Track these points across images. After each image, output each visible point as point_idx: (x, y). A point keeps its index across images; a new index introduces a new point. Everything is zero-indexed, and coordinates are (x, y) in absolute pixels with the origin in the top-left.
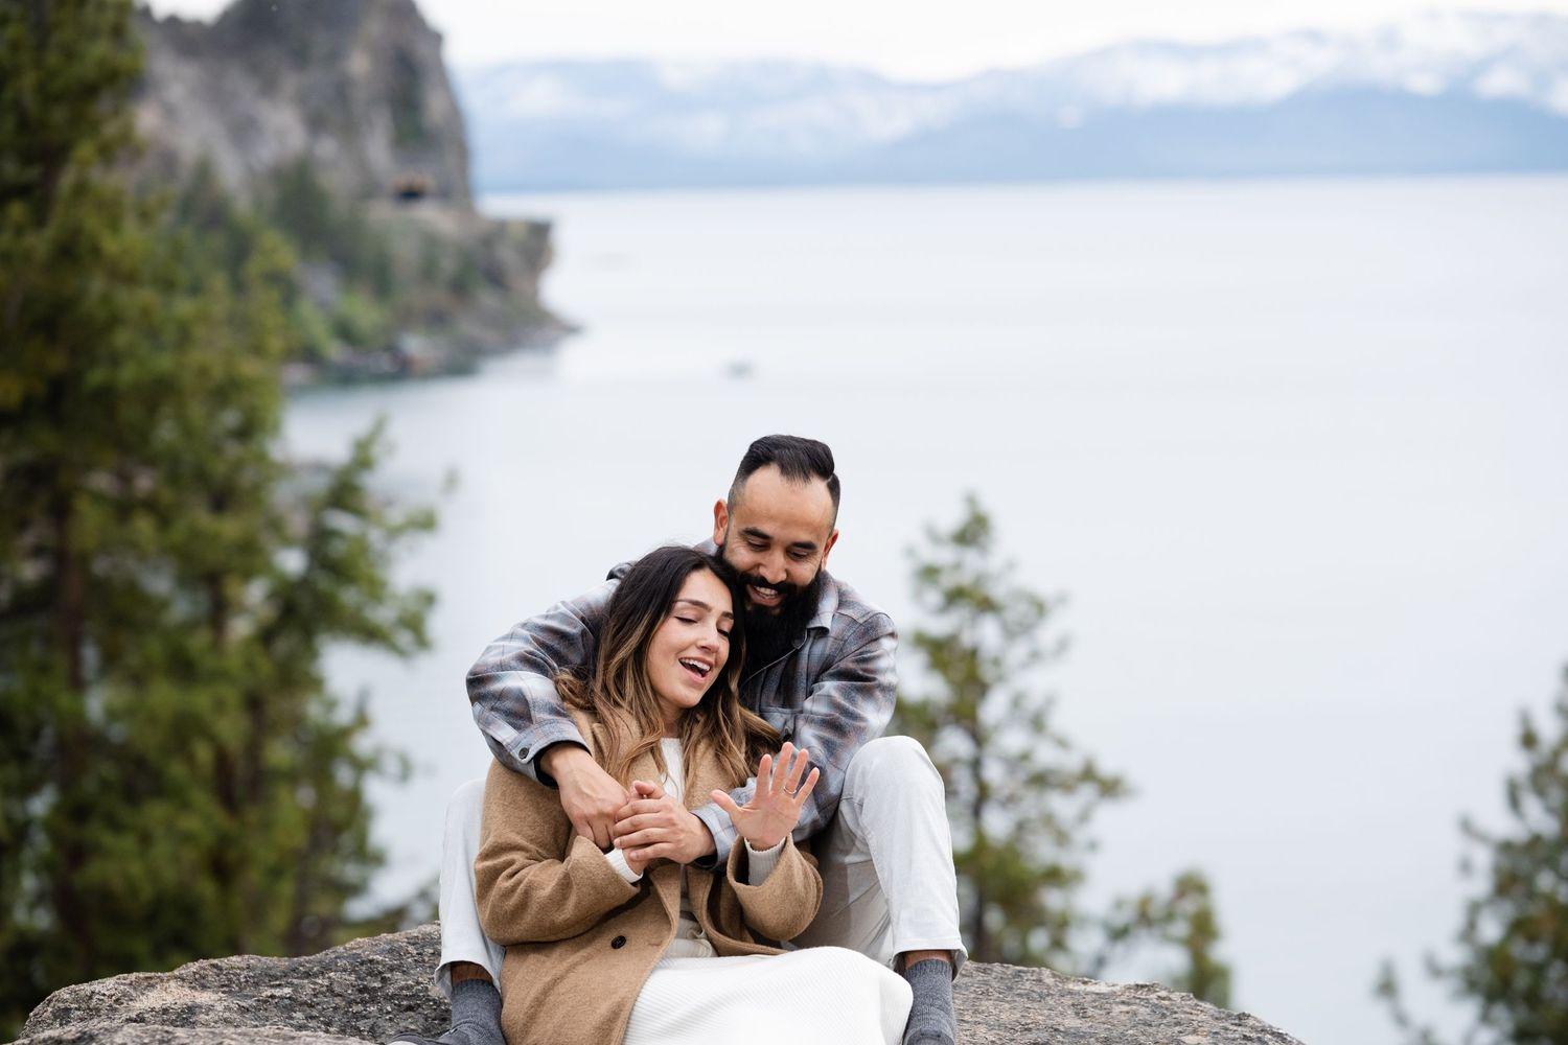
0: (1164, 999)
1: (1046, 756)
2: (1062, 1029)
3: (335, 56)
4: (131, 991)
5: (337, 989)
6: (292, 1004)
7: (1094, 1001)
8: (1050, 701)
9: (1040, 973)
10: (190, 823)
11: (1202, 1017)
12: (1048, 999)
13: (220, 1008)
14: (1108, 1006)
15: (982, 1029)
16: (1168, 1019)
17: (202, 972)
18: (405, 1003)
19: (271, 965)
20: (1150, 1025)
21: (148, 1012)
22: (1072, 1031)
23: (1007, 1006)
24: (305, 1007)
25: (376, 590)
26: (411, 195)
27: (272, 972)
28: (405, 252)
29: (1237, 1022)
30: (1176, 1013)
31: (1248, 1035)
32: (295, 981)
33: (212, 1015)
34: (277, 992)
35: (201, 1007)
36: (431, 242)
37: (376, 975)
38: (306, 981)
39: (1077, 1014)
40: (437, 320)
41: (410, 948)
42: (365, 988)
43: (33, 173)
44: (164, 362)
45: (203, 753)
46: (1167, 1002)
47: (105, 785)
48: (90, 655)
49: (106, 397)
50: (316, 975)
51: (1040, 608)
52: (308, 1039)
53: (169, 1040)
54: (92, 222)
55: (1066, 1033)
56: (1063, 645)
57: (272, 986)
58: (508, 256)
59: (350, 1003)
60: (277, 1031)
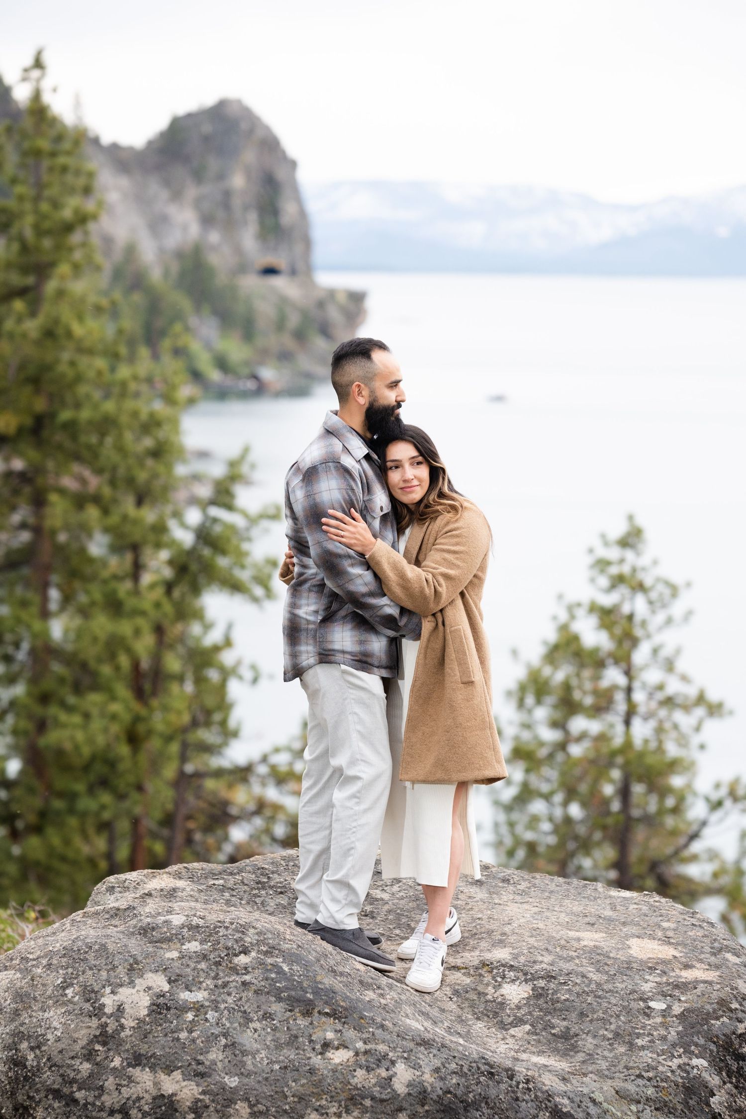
0: (657, 902)
1: (674, 687)
2: (603, 916)
3: (221, 177)
4: (145, 879)
5: (246, 882)
6: (223, 889)
7: (621, 902)
8: (678, 651)
9: (596, 886)
10: (115, 707)
11: (674, 912)
12: (598, 900)
13: (188, 889)
14: (627, 905)
15: (563, 915)
16: (657, 913)
17: (179, 870)
18: (279, 890)
19: (213, 868)
20: (647, 916)
21: (153, 890)
22: (608, 917)
23: (577, 903)
24: (230, 891)
25: (240, 556)
26: (270, 271)
27: (214, 872)
28: (265, 310)
29: (691, 915)
30: (661, 910)
31: (694, 923)
32: (225, 877)
33: (185, 893)
34: (216, 882)
35: (179, 889)
36: (283, 302)
37: (265, 875)
38: (230, 877)
39: (612, 908)
40: (285, 357)
41: (282, 862)
42: (260, 881)
43: (30, 280)
44: (109, 406)
45: (124, 661)
46: (657, 904)
47: (62, 681)
48: (54, 594)
49: (71, 427)
50: (235, 874)
51: (674, 591)
52: (236, 912)
53: (171, 911)
54: (66, 315)
55: (604, 919)
56: (688, 615)
57: (214, 879)
58: (334, 314)
59: (252, 889)
60: (221, 908)
